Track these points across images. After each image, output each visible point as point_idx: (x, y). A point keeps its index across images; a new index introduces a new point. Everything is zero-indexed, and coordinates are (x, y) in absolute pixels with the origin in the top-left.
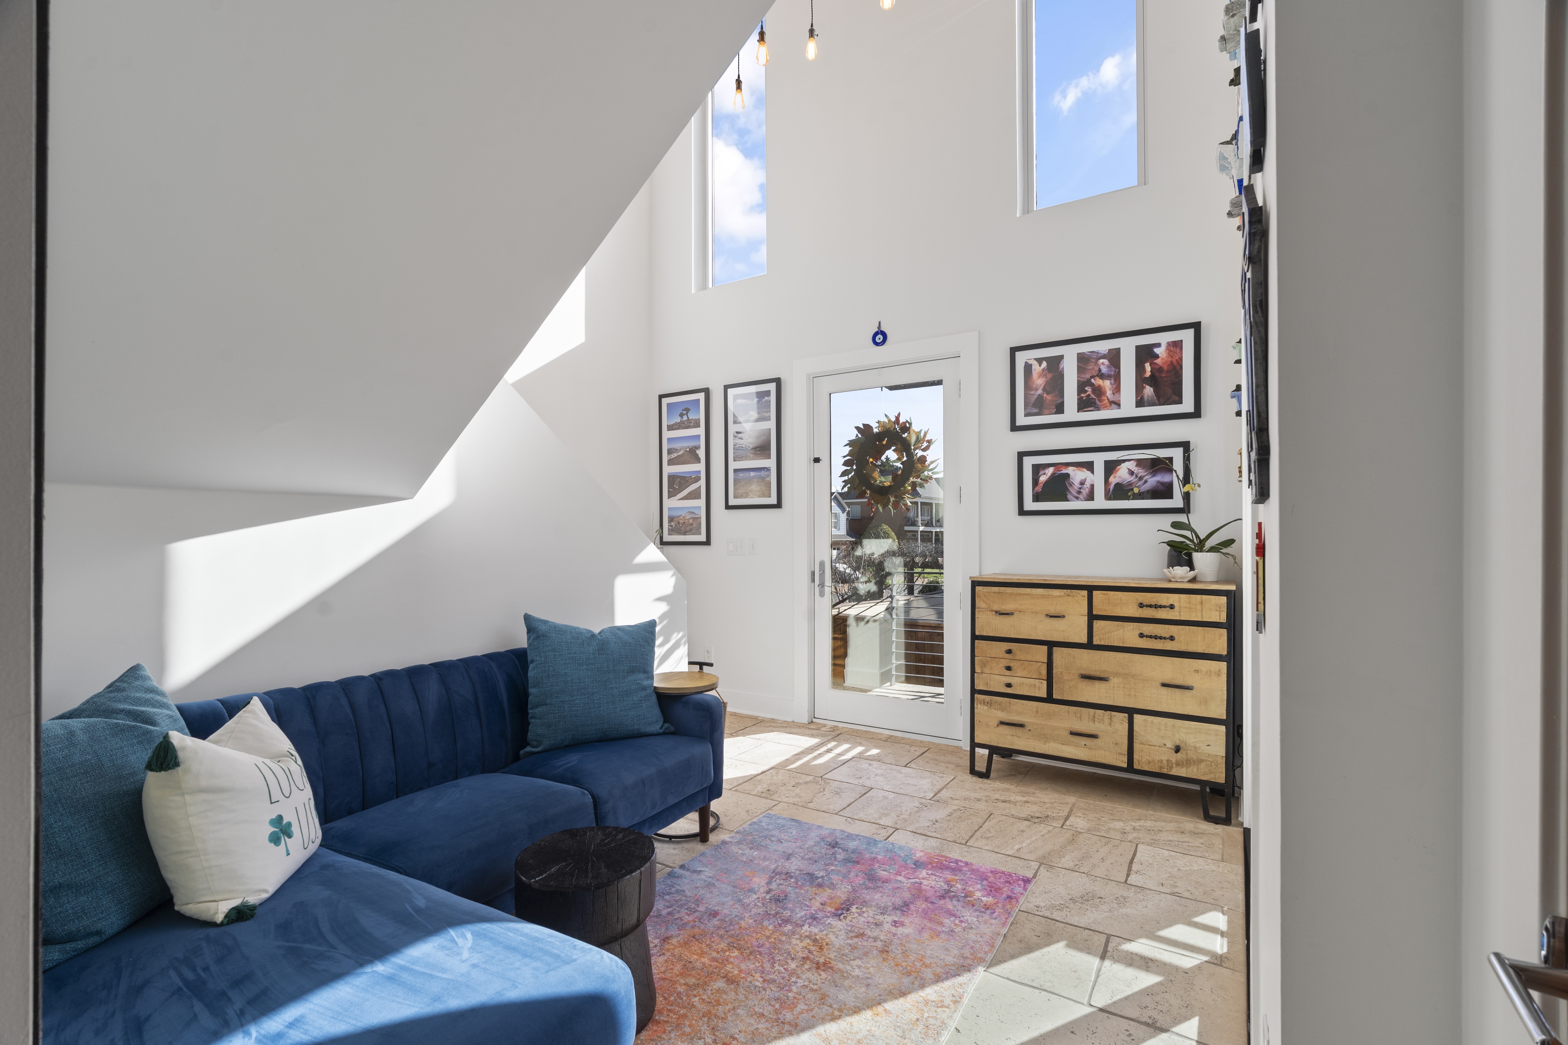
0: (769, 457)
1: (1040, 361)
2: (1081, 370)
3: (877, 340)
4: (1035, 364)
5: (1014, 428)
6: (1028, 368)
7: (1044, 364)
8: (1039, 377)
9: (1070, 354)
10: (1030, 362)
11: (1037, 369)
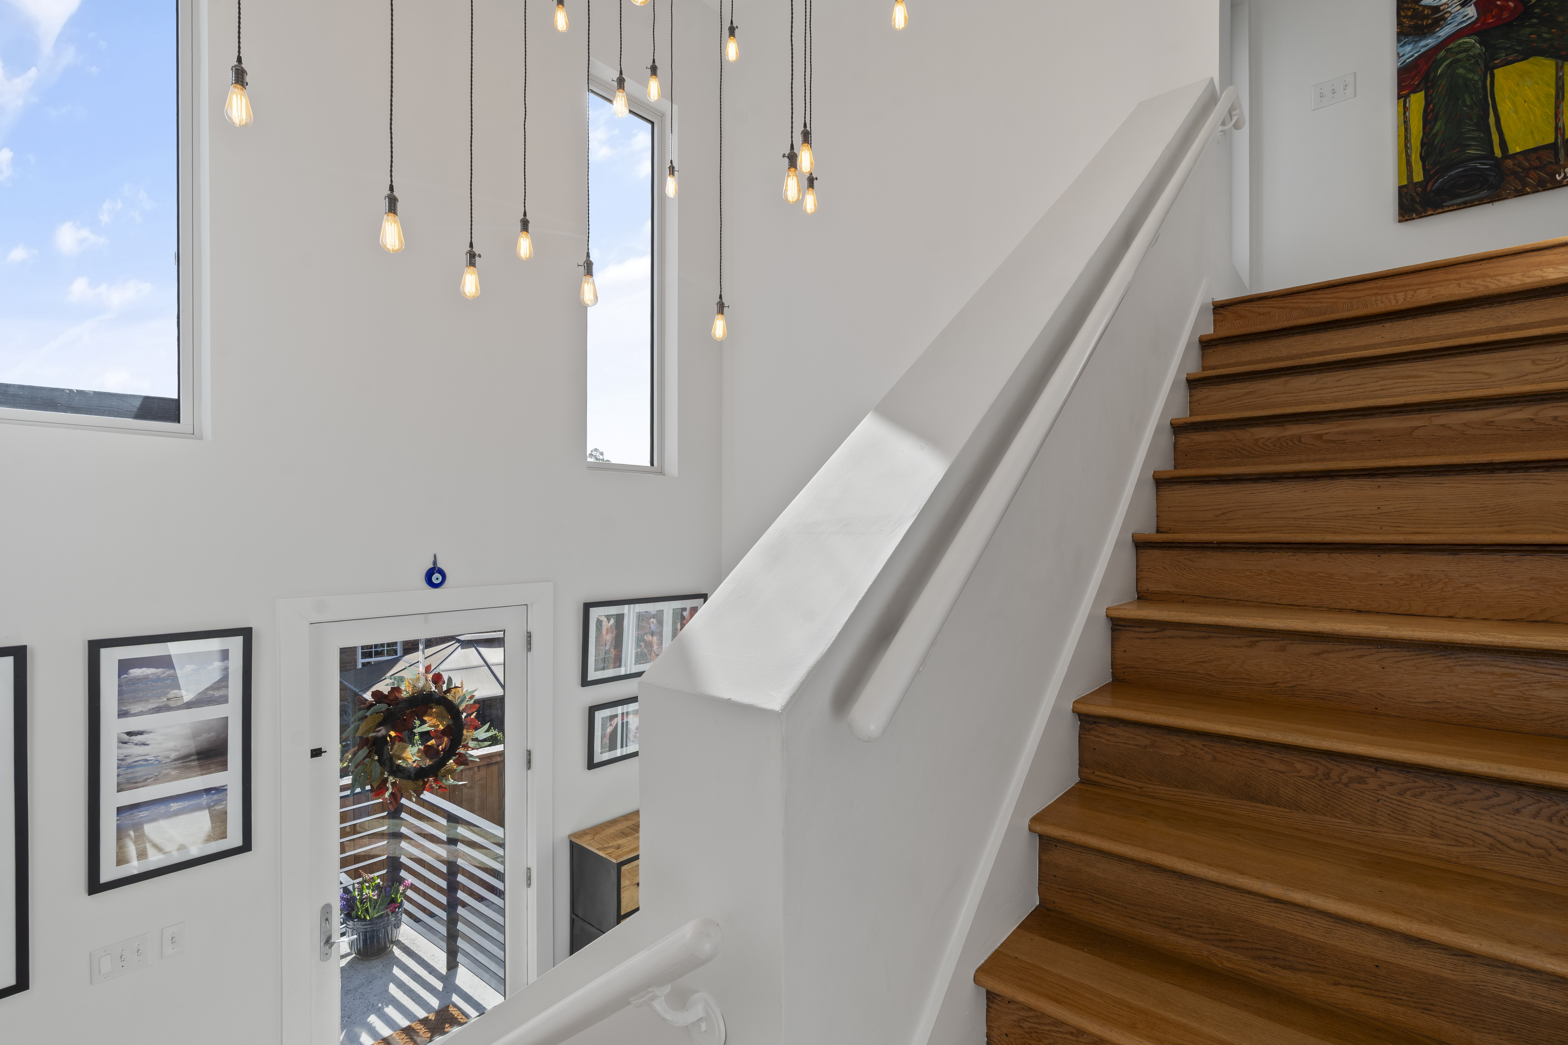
0: (224, 766)
1: (608, 617)
2: (639, 627)
3: (434, 580)
4: (604, 619)
5: (585, 682)
6: (599, 623)
7: (612, 621)
8: (607, 633)
9: (630, 612)
10: (601, 618)
11: (606, 625)
